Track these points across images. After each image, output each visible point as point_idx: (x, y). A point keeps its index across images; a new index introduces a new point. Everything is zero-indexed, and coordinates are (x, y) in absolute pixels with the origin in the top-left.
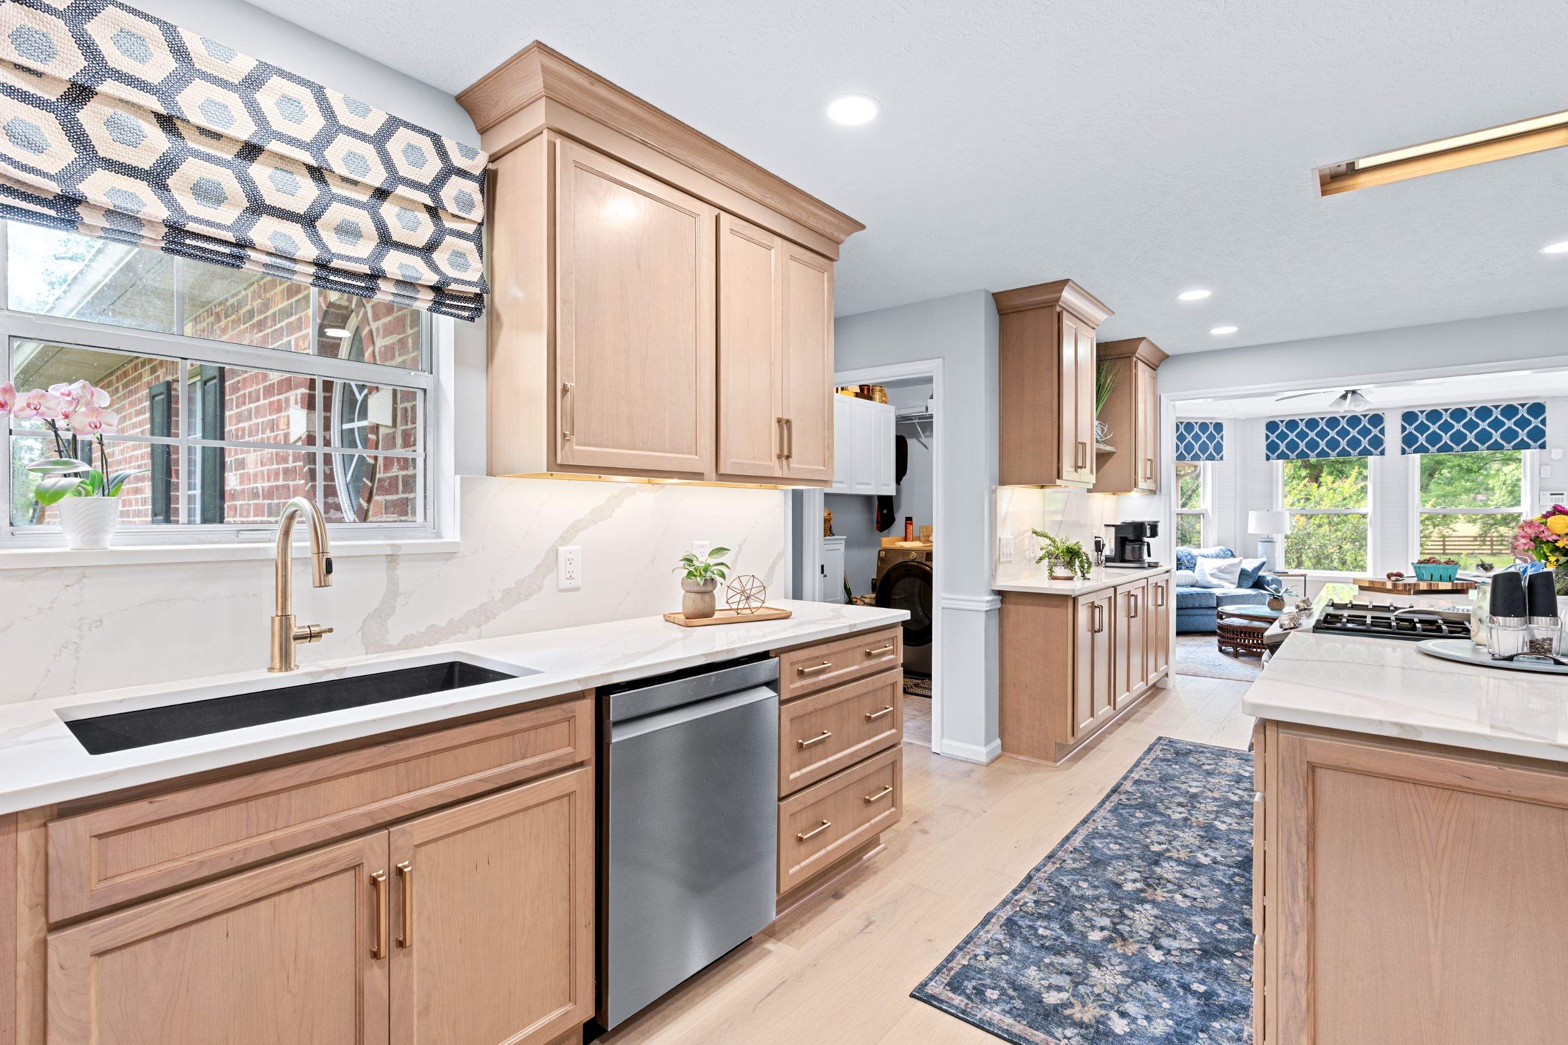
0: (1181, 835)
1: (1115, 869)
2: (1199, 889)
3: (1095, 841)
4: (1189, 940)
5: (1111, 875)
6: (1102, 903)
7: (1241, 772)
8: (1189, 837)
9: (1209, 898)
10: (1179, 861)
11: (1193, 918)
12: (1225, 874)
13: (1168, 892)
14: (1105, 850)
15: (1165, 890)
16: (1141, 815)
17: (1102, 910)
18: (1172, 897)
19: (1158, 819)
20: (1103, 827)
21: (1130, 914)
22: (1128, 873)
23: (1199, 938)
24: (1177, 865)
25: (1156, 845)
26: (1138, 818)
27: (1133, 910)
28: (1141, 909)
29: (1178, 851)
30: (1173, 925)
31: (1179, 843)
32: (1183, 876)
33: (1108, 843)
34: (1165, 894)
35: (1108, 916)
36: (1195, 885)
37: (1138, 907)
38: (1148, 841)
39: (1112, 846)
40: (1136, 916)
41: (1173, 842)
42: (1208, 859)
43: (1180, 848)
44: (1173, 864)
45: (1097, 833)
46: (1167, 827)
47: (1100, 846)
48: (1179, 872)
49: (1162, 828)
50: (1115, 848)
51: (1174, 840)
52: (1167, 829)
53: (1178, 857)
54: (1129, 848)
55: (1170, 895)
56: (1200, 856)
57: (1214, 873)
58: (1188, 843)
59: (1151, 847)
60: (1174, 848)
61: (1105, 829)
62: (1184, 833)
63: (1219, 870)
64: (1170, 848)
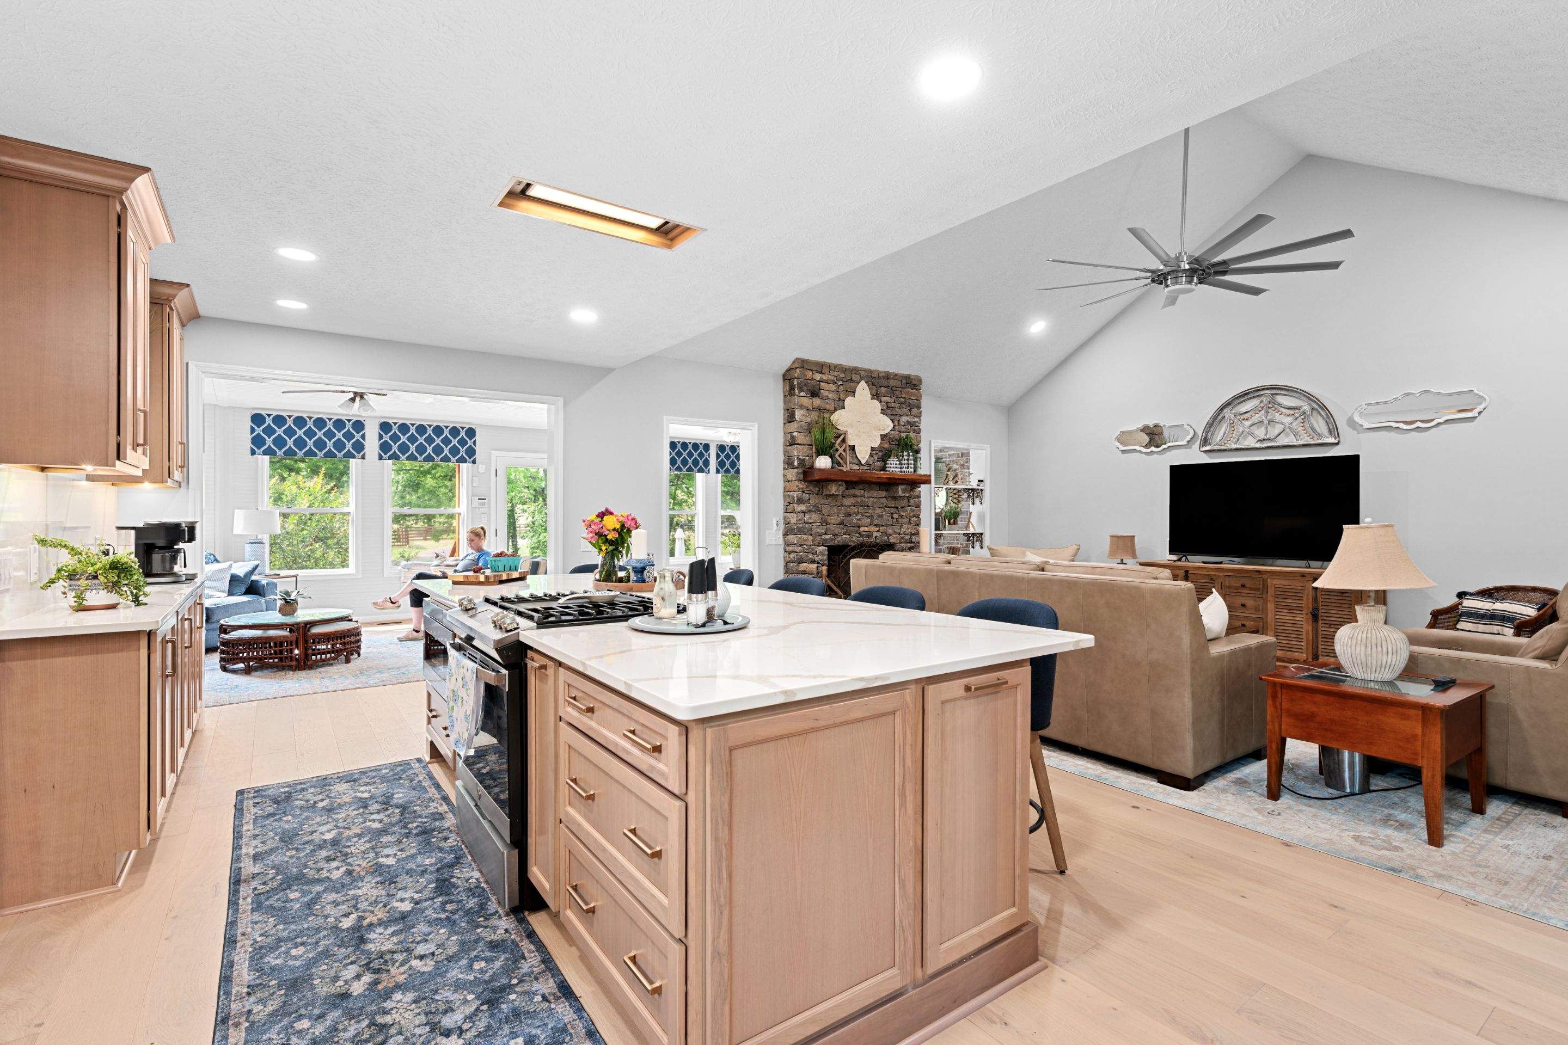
0: (359, 892)
1: (322, 978)
2: (425, 940)
3: (266, 959)
4: (465, 1001)
5: (325, 989)
6: (345, 1030)
7: (359, 795)
8: (368, 889)
9: (443, 944)
10: (381, 923)
11: (449, 975)
12: (435, 909)
13: (402, 965)
14: (290, 963)
15: (397, 964)
16: (297, 895)
18: (411, 967)
19: (319, 888)
20: (261, 935)
21: (388, 1019)
22: (343, 973)
23: (472, 992)
24: (386, 928)
25: (344, 919)
26: (296, 900)
27: (386, 1012)
28: (393, 1005)
29: (372, 912)
30: (437, 997)
31: (366, 903)
32: (402, 937)
33: (287, 952)
34: (402, 969)
36: (419, 939)
37: (388, 1004)
38: (332, 920)
39: (294, 952)
40: (395, 1016)
41: (359, 906)
42: (407, 903)
43: (370, 908)
44: (380, 930)
45: (261, 948)
46: (337, 893)
47: (278, 961)
48: (392, 935)
49: (333, 896)
50: (300, 953)
51: (357, 903)
52: (339, 895)
53: (378, 919)
54: (317, 943)
55: (406, 967)
56: (396, 904)
57: (424, 915)
58: (374, 898)
59: (340, 925)
60: (364, 911)
61: (267, 937)
62: (359, 888)
63: (426, 909)
64: (360, 914)
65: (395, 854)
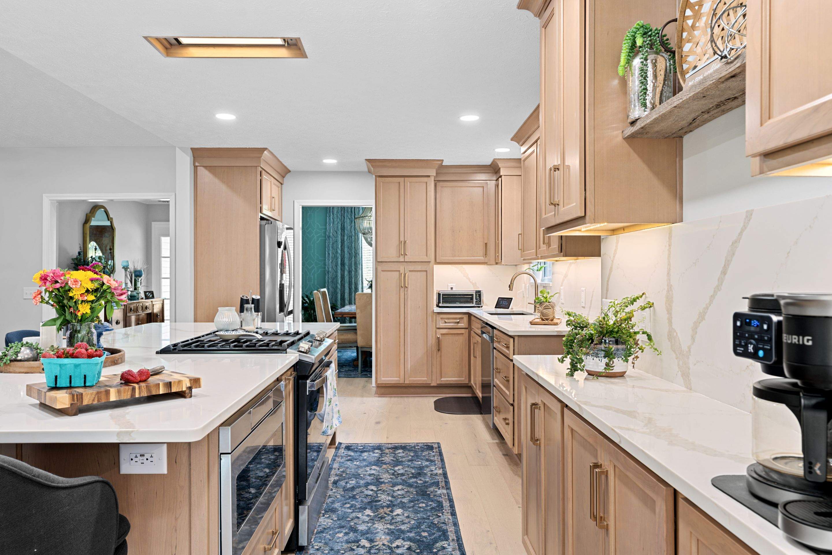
1: (412, 493)
2: (367, 495)
3: (436, 505)
4: (364, 475)
5: (412, 490)
8: (383, 526)
9: (361, 492)
10: (383, 507)
11: (365, 482)
12: (355, 507)
13: (380, 490)
14: (425, 501)
17: (404, 475)
18: (377, 488)
19: (412, 535)
20: (440, 516)
21: (392, 476)
22: (404, 493)
24: (382, 504)
26: (424, 531)
27: (391, 478)
28: (389, 479)
29: (385, 513)
30: (373, 478)
31: (387, 518)
32: (376, 499)
33: (427, 506)
34: (381, 488)
35: (400, 474)
38: (406, 515)
39: (424, 505)
40: (389, 477)
41: (391, 518)
42: (366, 514)
43: (386, 515)
45: (439, 511)
46: (400, 529)
47: (431, 503)
48: (380, 501)
49: (403, 527)
50: (421, 504)
51: (391, 520)
52: (400, 527)
53: (383, 509)
54: (413, 506)
55: (379, 488)
56: (372, 514)
57: (361, 506)
58: (382, 520)
59: (402, 511)
60: (389, 515)
61: (437, 515)
62: (388, 528)
63: (359, 508)
64: (391, 514)
65: (358, 547)
